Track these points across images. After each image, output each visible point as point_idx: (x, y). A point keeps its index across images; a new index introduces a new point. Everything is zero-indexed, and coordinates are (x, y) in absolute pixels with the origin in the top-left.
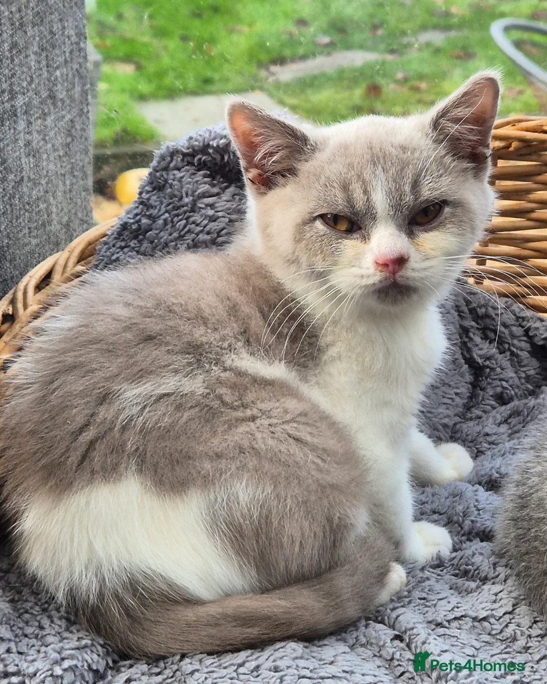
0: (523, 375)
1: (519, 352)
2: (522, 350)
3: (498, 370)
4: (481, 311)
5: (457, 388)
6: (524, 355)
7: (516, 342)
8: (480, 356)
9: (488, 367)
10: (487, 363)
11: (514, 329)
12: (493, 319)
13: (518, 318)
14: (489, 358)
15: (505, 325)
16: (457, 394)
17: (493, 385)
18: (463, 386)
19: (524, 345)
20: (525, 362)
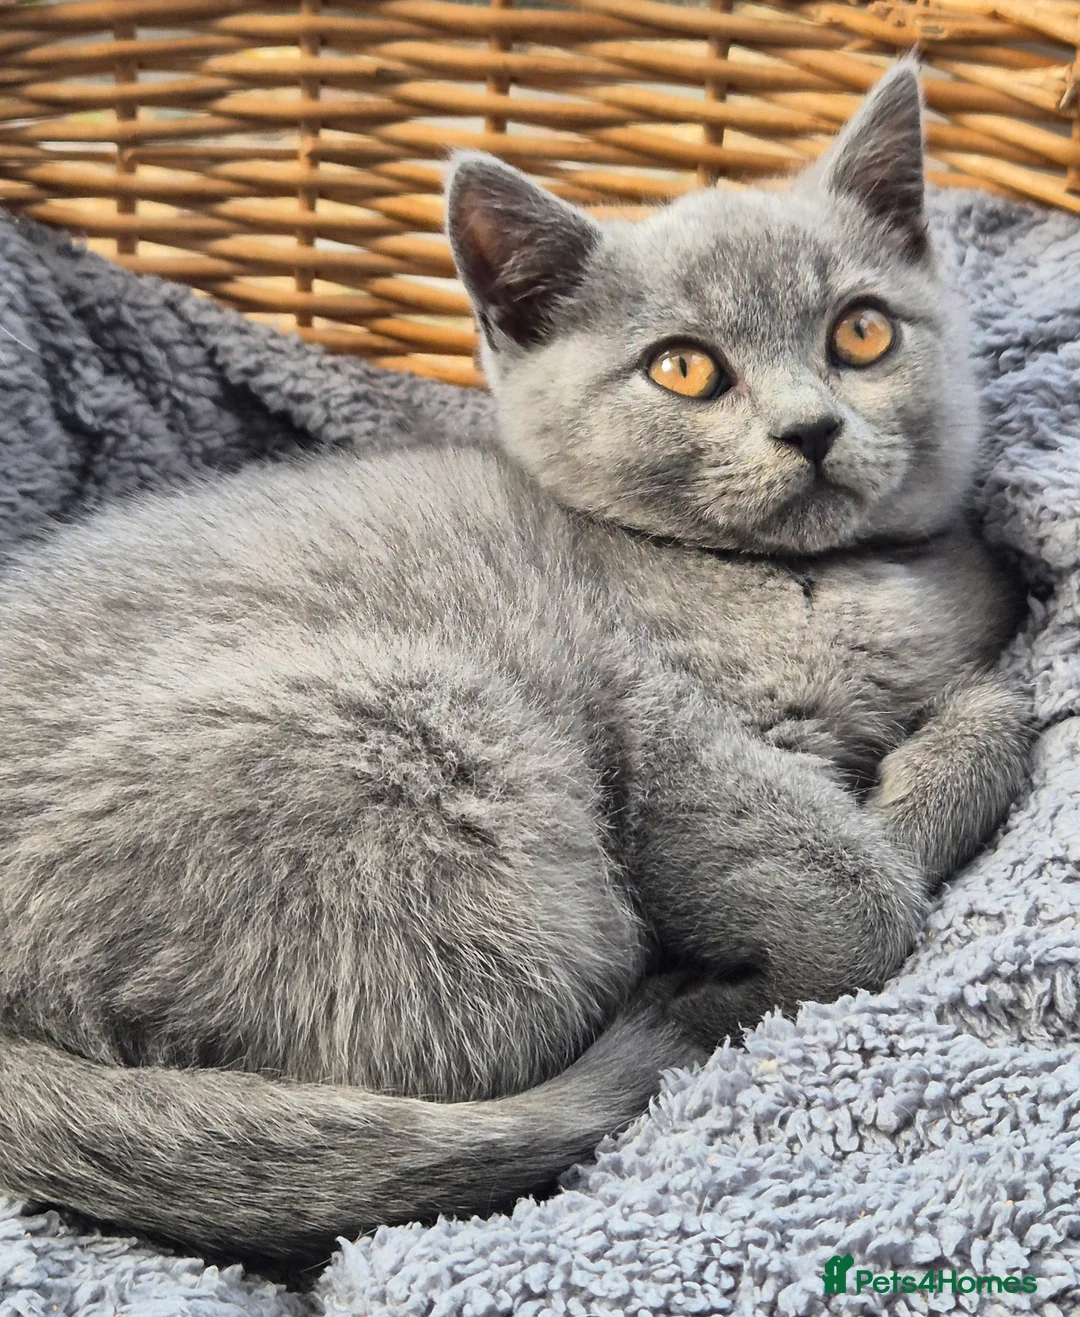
0: (197, 448)
1: (190, 401)
2: (198, 394)
3: (134, 440)
4: (106, 313)
5: (29, 480)
6: (203, 406)
7: (183, 379)
8: (95, 412)
9: (111, 432)
10: (111, 425)
11: (181, 351)
12: (134, 331)
13: (193, 328)
14: (115, 414)
15: (161, 344)
16: (25, 494)
17: (122, 472)
18: (46, 476)
19: (202, 384)
20: (204, 421)
